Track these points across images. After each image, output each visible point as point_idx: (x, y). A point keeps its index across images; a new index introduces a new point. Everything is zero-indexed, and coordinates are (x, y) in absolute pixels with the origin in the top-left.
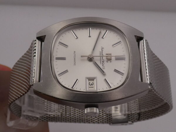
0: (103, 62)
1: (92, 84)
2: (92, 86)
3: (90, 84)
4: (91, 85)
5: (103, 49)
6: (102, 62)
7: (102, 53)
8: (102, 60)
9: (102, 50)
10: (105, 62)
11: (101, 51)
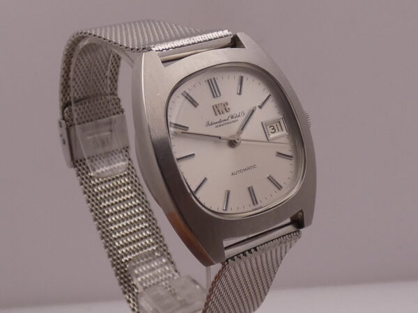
0: (232, 117)
1: (273, 127)
2: (276, 128)
3: (273, 131)
4: (274, 129)
5: (210, 123)
6: (234, 119)
7: (217, 123)
8: (230, 120)
9: (212, 124)
10: (232, 112)
11: (215, 125)
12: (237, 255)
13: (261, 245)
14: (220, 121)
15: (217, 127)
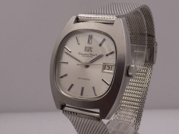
0: (91, 55)
1: (109, 67)
2: (110, 68)
5: (80, 53)
6: (91, 56)
7: (83, 54)
8: (90, 55)
9: (81, 54)
10: (92, 53)
12: (68, 111)
13: (80, 114)
14: (85, 54)
15: (82, 56)
